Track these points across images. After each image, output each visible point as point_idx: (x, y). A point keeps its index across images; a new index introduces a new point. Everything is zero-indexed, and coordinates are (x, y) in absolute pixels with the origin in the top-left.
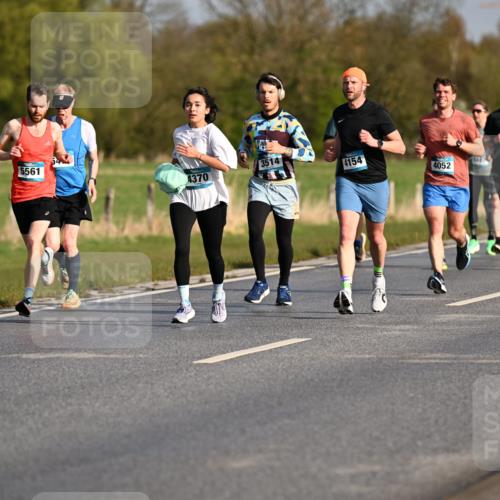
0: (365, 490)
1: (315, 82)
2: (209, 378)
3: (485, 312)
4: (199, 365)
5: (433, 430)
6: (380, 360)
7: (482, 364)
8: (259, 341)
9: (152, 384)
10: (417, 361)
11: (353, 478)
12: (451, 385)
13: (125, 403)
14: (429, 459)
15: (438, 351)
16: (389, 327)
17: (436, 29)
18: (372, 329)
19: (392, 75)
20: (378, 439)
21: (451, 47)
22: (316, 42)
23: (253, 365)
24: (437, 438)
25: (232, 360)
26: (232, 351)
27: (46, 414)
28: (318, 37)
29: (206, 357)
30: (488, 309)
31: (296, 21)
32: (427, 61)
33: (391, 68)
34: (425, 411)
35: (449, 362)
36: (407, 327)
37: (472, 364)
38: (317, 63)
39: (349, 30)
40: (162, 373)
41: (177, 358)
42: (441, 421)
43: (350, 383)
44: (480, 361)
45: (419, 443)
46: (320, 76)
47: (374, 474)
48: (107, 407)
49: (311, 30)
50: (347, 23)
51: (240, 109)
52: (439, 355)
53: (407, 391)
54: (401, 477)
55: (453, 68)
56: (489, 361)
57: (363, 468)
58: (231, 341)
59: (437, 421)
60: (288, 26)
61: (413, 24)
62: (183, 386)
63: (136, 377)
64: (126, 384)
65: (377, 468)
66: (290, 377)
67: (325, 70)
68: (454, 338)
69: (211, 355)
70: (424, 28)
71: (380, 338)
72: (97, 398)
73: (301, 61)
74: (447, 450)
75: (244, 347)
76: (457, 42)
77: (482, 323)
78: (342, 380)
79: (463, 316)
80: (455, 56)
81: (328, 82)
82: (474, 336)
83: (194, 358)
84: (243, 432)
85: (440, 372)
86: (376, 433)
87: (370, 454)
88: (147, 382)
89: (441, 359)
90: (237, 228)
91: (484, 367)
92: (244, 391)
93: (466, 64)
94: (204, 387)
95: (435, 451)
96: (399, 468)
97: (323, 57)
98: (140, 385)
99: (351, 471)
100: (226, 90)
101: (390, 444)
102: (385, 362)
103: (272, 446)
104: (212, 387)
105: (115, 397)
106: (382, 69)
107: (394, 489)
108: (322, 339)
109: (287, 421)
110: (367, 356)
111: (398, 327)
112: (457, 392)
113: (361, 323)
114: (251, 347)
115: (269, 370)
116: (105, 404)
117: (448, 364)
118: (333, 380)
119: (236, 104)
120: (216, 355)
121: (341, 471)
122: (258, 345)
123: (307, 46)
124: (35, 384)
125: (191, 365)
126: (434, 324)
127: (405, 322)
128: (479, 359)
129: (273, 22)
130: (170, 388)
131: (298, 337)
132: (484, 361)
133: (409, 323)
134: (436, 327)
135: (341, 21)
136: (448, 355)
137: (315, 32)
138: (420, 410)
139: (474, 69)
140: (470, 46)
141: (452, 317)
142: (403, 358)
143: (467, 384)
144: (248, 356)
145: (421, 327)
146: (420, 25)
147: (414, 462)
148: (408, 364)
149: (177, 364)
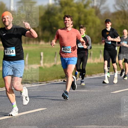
2: (115, 96)
4: (112, 93)
8: (126, 88)
9: (101, 98)
13: (94, 102)
25: (120, 92)
26: (120, 90)
27: (76, 105)
29: (114, 91)
40: (103, 95)
48: (90, 103)
58: (120, 88)
62: (108, 98)
63: (97, 96)
64: (95, 98)
69: (115, 91)
72: (88, 101)
75: (123, 89)
94: (113, 98)
98: (98, 98)
105: (92, 101)
114: (124, 89)
122: (126, 89)
124: (73, 97)
130: (105, 99)
144: (124, 91)
149: (107, 93)
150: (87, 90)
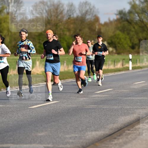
0: (73, 141)
1: (60, 34)
2: (33, 112)
3: (105, 94)
5: (91, 125)
6: (78, 107)
7: (104, 108)
9: (18, 113)
10: (87, 107)
11: (71, 138)
12: (96, 114)
13: (11, 118)
14: (91, 133)
15: (93, 105)
16: (80, 98)
17: (92, 20)
18: (75, 99)
19: (80, 32)
20: (77, 128)
21: (96, 25)
22: (60, 24)
23: (44, 108)
24: (93, 128)
25: (38, 107)
26: (39, 105)
28: (61, 22)
29: (32, 106)
30: (106, 94)
31: (55, 18)
32: (90, 28)
33: (80, 30)
34: (89, 120)
35: (96, 107)
36: (85, 98)
37: (102, 108)
38: (61, 29)
39: (69, 20)
40: (20, 110)
41: (24, 106)
42: (94, 123)
43: (70, 113)
44: (104, 107)
45: (88, 129)
46: (62, 32)
47: (76, 137)
48: (6, 119)
49: (59, 20)
50: (69, 18)
51: (41, 41)
52: (93, 106)
53: (85, 115)
54: (83, 138)
55: (97, 30)
56: (106, 107)
57: (73, 135)
59: (92, 123)
60: (53, 19)
61: (86, 19)
62: (26, 114)
63: (14, 111)
64: (11, 113)
65: (77, 135)
66: (54, 112)
67: (63, 31)
68: (97, 101)
70: (89, 20)
71: (77, 101)
72: (3, 117)
73: (57, 28)
74: (95, 131)
76: (98, 23)
77: (104, 97)
78: (68, 112)
79: (99, 95)
80: (97, 27)
81: (64, 34)
82: (102, 101)
83: (29, 107)
84: (42, 126)
85: (93, 110)
86: (76, 126)
87: (75, 132)
88: (16, 113)
89: (93, 107)
90: (40, 72)
91: (105, 109)
92: (42, 115)
93: (100, 29)
94: (31, 114)
95: (92, 131)
96: (83, 135)
97: (63, 27)
98: (15, 114)
99: (70, 136)
100: (37, 36)
101: (80, 129)
102: (79, 107)
103: (49, 130)
104: (33, 114)
105: (8, 117)
106: (78, 31)
107: (81, 141)
108: (62, 101)
109: (53, 123)
110: (74, 106)
111: (82, 98)
112: (98, 115)
113: (73, 97)
115: (48, 110)
116: (5, 118)
117: (95, 108)
118: (65, 112)
119: (39, 40)
120: (34, 105)
121: (67, 136)
123: (58, 25)
125: (28, 108)
126: (92, 97)
127: (84, 97)
128: (103, 107)
129: (49, 18)
130: (22, 114)
131: (56, 101)
132: (105, 107)
133: (85, 97)
134: (92, 98)
135: (67, 18)
136: (95, 106)
137: (60, 21)
138: (88, 120)
139: (102, 31)
140: (101, 25)
141: (97, 96)
142: (83, 107)
143: (100, 113)
144: (43, 106)
145: (88, 98)
146: (88, 19)
147: (86, 134)
148: (85, 108)
149: (24, 108)
150: (3, 105)
